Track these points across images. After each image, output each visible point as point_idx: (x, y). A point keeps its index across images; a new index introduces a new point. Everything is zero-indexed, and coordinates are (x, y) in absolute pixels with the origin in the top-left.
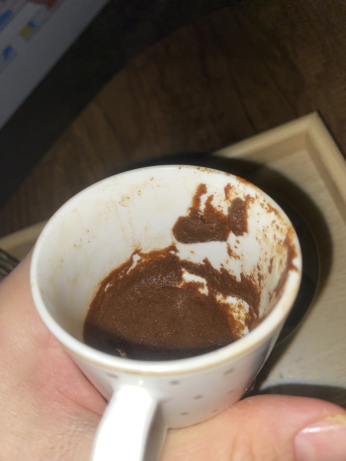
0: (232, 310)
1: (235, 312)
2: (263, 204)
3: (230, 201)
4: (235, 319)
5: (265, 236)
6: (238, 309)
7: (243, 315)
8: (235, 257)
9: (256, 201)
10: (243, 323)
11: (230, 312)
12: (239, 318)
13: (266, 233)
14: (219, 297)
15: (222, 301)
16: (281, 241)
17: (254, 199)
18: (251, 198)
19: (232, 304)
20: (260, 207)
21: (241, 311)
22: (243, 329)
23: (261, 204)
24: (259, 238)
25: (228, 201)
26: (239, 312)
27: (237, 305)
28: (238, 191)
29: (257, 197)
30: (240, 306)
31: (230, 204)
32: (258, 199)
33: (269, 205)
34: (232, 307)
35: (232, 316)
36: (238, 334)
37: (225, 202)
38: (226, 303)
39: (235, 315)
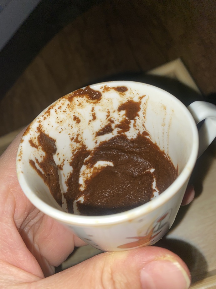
0: (87, 179)
1: (88, 176)
2: (45, 117)
3: (39, 146)
4: (92, 174)
5: (61, 122)
6: (85, 175)
7: (88, 171)
8: (64, 164)
9: (42, 123)
10: (92, 169)
11: (89, 179)
12: (90, 172)
13: (59, 121)
14: (82, 189)
15: (84, 185)
16: (68, 105)
17: (40, 124)
18: (39, 126)
19: (83, 180)
20: (46, 120)
21: (86, 173)
22: (96, 168)
23: (44, 119)
24: (60, 130)
25: (39, 147)
26: (87, 174)
27: (83, 176)
28: (34, 137)
29: (39, 122)
30: (84, 174)
31: (40, 147)
32: (41, 121)
33: (46, 113)
34: (85, 179)
35: (91, 177)
36: (100, 169)
37: (39, 150)
38: (84, 183)
39: (89, 175)
